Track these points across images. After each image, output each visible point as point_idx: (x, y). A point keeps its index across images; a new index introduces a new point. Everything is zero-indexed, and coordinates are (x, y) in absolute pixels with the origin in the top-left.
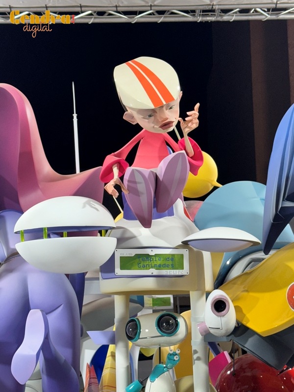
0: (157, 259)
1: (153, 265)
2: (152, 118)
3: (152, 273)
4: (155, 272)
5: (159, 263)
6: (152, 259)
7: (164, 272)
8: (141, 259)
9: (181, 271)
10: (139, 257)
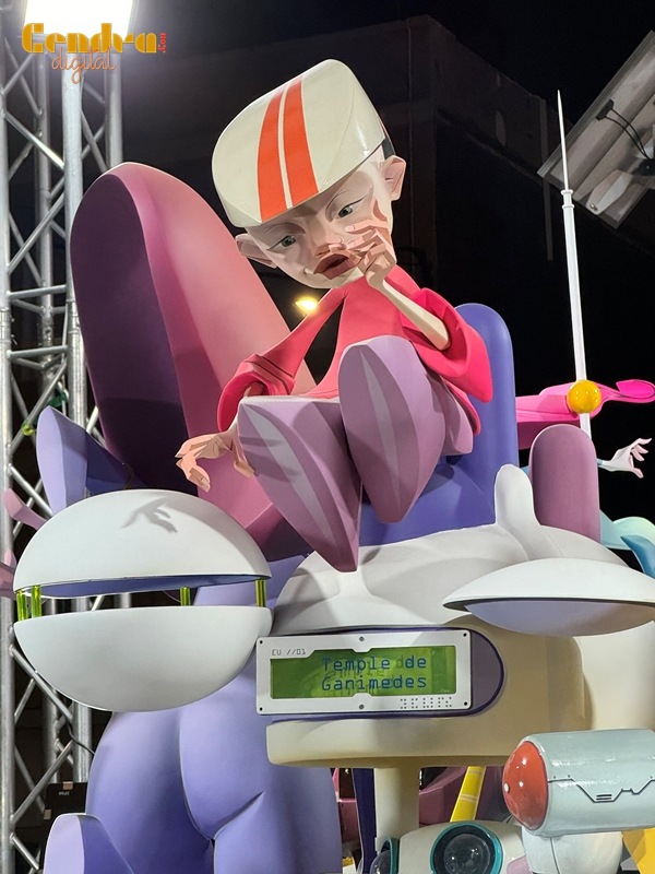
0: (378, 661)
1: (366, 682)
2: (295, 247)
3: (362, 707)
4: (369, 702)
5: (381, 675)
6: (362, 665)
7: (396, 703)
8: (331, 666)
9: (446, 697)
10: (326, 661)
